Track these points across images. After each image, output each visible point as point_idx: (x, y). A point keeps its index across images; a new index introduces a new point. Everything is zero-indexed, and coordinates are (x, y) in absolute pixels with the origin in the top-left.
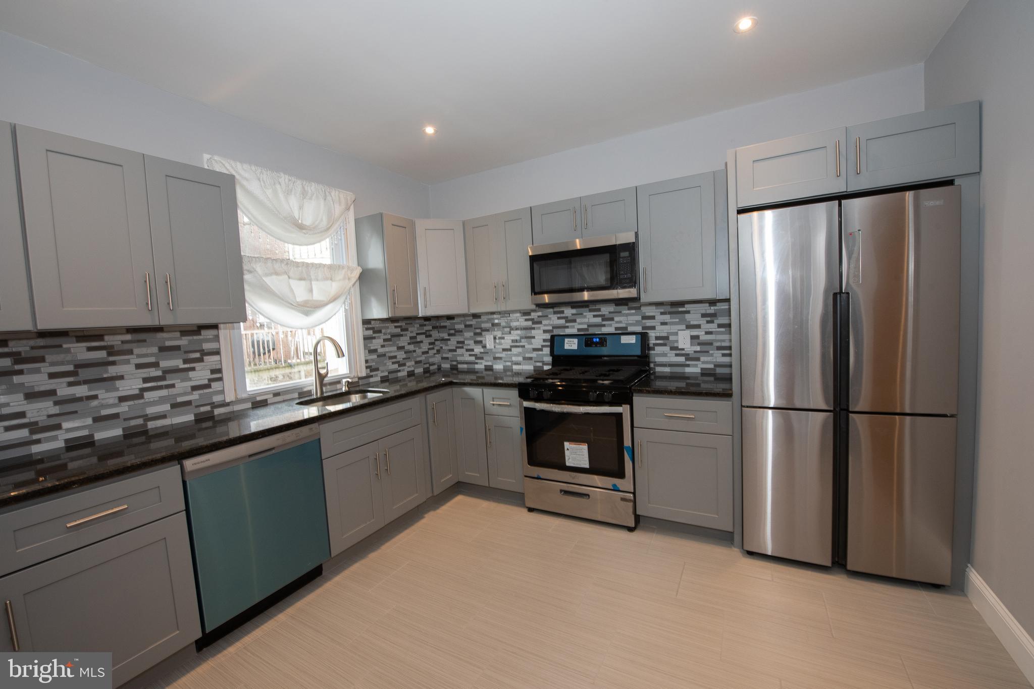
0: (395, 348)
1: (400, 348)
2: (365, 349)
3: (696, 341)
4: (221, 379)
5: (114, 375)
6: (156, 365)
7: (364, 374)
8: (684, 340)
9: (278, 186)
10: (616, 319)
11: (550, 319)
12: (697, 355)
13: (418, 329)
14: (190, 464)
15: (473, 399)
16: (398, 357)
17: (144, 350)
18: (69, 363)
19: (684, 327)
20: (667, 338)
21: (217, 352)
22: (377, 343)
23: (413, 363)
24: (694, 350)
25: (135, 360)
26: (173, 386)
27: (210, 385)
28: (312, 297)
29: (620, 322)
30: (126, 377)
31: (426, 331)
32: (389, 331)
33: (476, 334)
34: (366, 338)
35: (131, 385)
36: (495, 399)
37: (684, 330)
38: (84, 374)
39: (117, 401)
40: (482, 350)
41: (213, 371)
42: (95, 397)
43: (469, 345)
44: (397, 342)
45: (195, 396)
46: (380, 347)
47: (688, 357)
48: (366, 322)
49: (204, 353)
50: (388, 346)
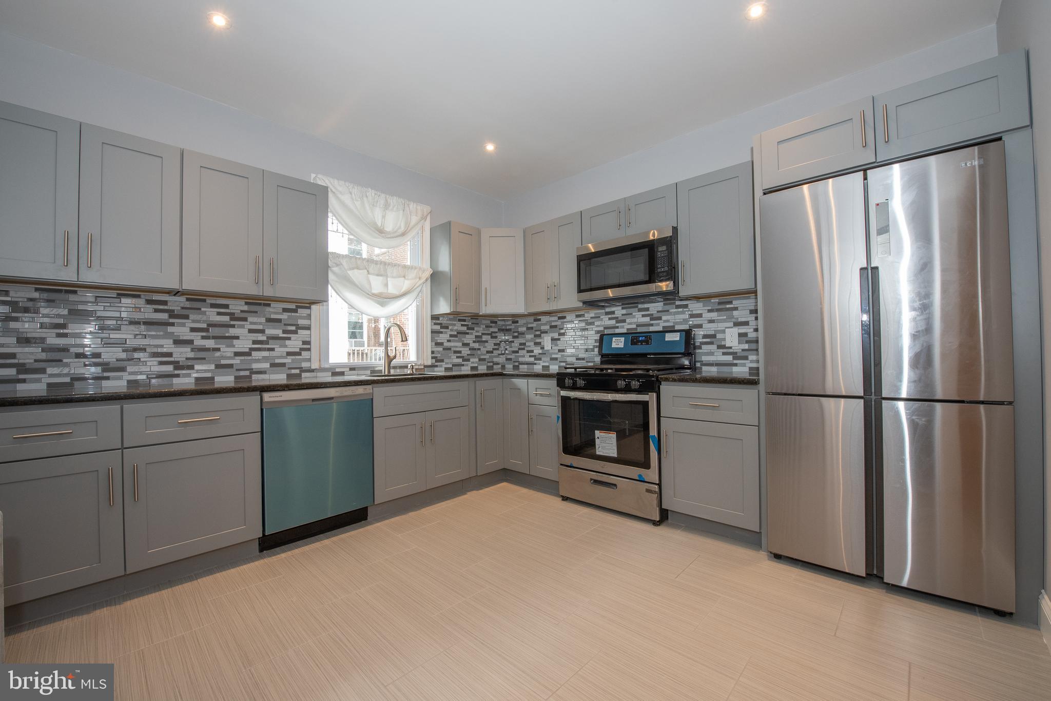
0: (460, 344)
1: (465, 345)
2: (432, 341)
3: (745, 339)
4: (309, 350)
5: (233, 335)
6: (262, 331)
7: (429, 364)
8: (731, 338)
9: (365, 199)
10: (664, 318)
11: (602, 320)
12: (745, 354)
13: (484, 330)
14: (268, 397)
15: (520, 389)
16: (463, 352)
17: (254, 319)
18: (204, 322)
19: (731, 324)
20: (714, 336)
21: (308, 328)
22: (443, 338)
23: (477, 360)
24: (742, 348)
25: (248, 326)
26: (273, 350)
27: (301, 353)
28: (388, 289)
29: (668, 321)
30: (241, 338)
31: (492, 332)
32: (455, 328)
33: (536, 336)
34: (433, 332)
35: (243, 344)
36: (538, 389)
37: (732, 327)
38: (213, 331)
39: (232, 355)
40: (540, 352)
41: (304, 343)
42: (218, 350)
43: (529, 346)
44: (463, 339)
45: (288, 360)
46: (446, 341)
47: (735, 356)
48: (435, 318)
49: (299, 327)
50: (454, 341)
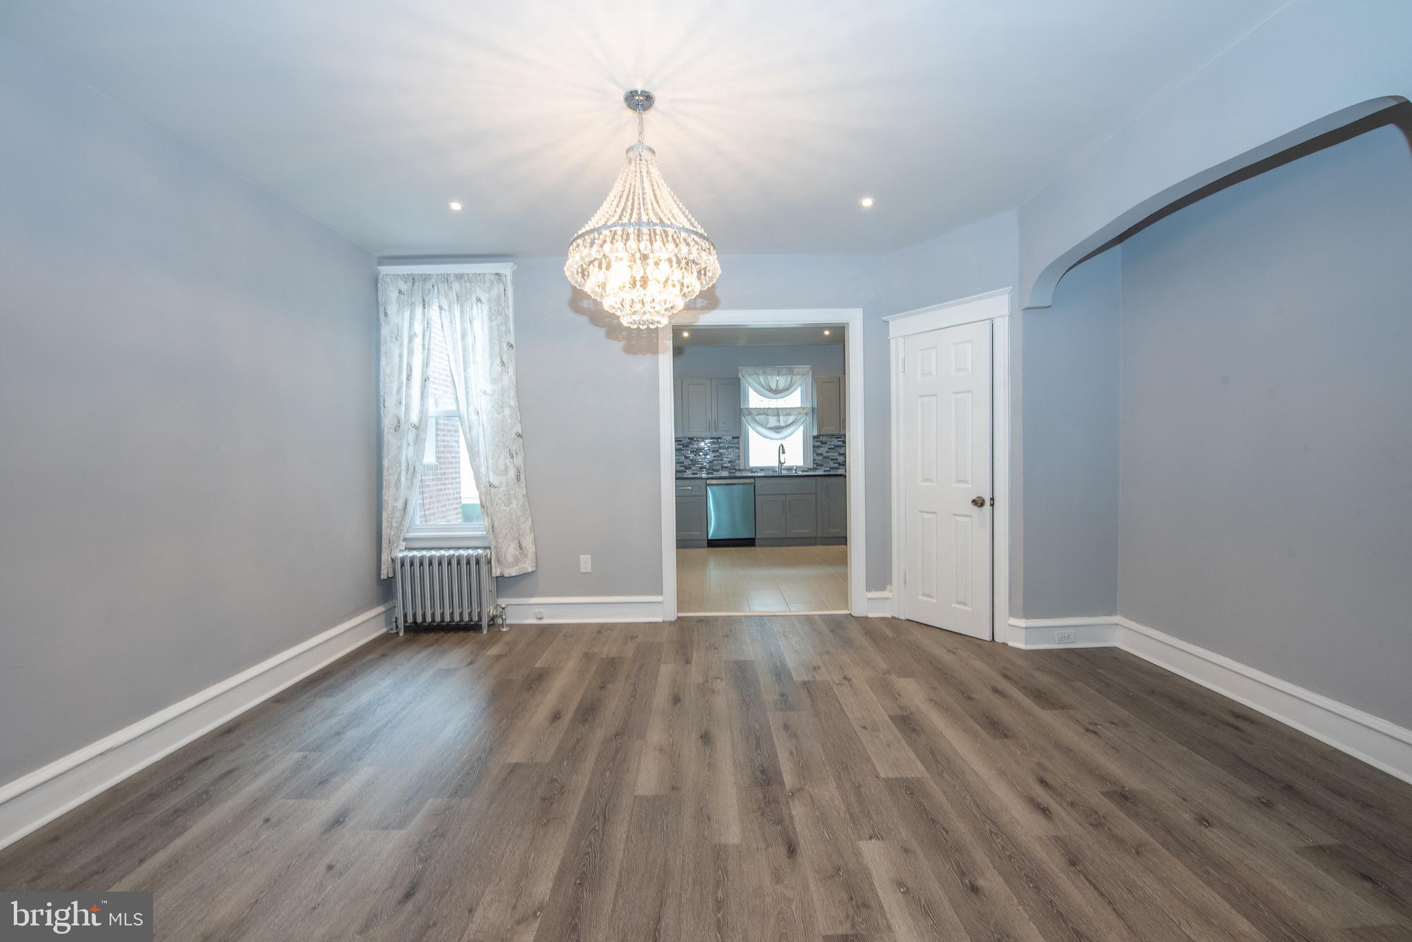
0: (837, 454)
2: (813, 452)
4: (739, 460)
7: (812, 467)
16: (838, 459)
21: (739, 448)
22: (823, 450)
26: (722, 460)
27: (736, 461)
28: (780, 423)
32: (832, 443)
34: (815, 447)
41: (737, 456)
45: (730, 464)
46: (825, 452)
48: (814, 438)
49: (735, 448)
50: (832, 452)
